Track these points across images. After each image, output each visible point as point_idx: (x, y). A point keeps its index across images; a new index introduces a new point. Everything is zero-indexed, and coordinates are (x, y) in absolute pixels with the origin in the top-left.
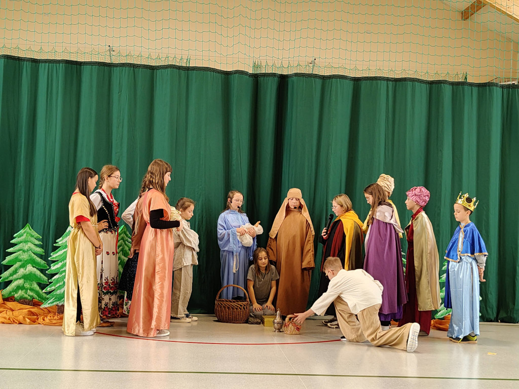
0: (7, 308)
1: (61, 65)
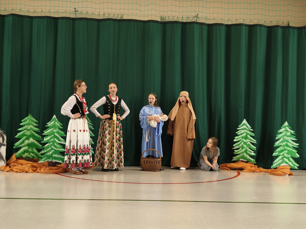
1: (45, 19)
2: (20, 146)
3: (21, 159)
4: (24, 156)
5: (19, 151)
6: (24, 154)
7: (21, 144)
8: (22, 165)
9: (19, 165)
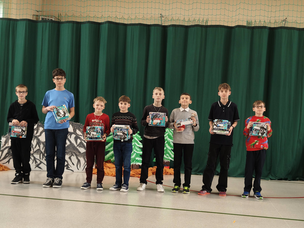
0: (107, 167)
1: (138, 26)
2: (109, 150)
3: (108, 162)
4: (112, 160)
5: (108, 155)
6: (112, 158)
7: (110, 148)
8: (110, 168)
9: (108, 168)
